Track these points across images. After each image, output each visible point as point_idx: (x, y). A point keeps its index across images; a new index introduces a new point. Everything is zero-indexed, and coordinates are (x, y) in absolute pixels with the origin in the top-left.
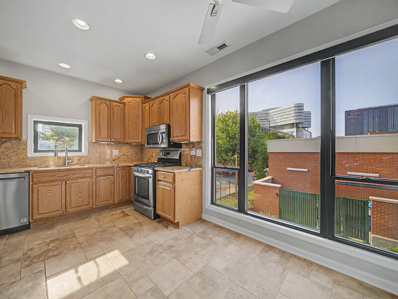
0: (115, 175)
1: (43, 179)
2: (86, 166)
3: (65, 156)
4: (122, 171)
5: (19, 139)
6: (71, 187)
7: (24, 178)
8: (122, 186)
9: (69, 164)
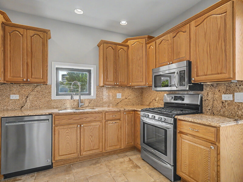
0: (122, 119)
1: (63, 122)
2: (97, 109)
3: (78, 99)
4: (128, 116)
5: (46, 83)
6: (84, 131)
7: (48, 120)
8: (128, 131)
9: (81, 106)
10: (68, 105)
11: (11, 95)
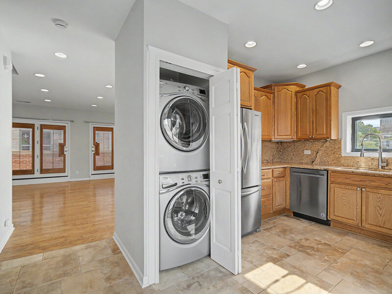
7: (324, 175)
10: (363, 165)
11: (305, 151)
